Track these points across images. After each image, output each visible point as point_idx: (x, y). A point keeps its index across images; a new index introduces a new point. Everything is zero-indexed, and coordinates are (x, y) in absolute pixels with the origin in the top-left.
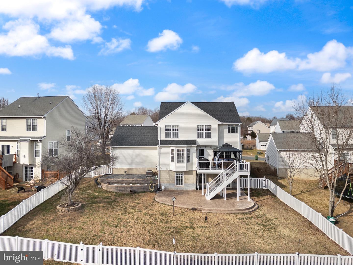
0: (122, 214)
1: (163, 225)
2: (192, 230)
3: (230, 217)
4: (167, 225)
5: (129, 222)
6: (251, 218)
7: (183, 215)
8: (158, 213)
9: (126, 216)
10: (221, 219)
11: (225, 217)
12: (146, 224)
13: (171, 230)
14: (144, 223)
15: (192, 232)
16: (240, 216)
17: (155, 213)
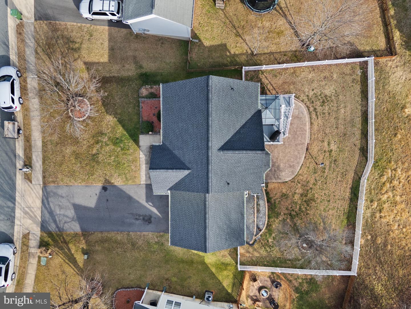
0: (315, 201)
1: (326, 171)
2: (333, 151)
3: (315, 124)
4: (327, 168)
5: (325, 194)
6: (315, 109)
7: (316, 158)
8: (313, 176)
9: (317, 198)
10: (319, 131)
11: (316, 127)
12: (326, 182)
13: (333, 165)
14: (326, 184)
15: (335, 151)
16: (314, 116)
17: (314, 178)
